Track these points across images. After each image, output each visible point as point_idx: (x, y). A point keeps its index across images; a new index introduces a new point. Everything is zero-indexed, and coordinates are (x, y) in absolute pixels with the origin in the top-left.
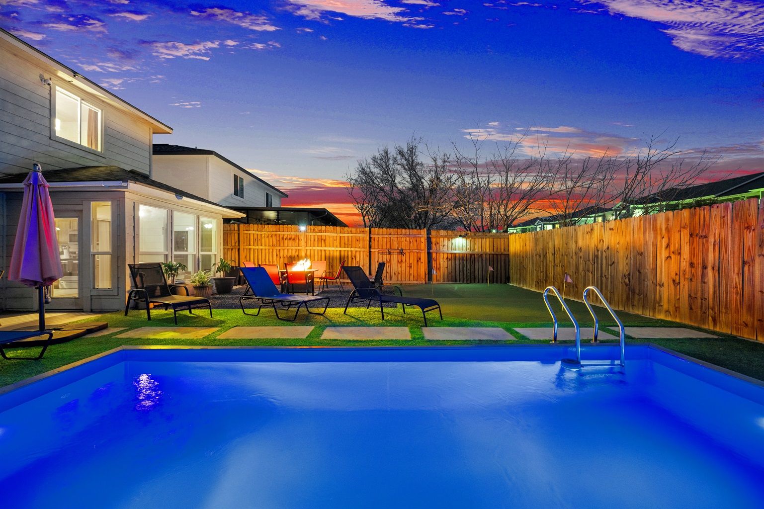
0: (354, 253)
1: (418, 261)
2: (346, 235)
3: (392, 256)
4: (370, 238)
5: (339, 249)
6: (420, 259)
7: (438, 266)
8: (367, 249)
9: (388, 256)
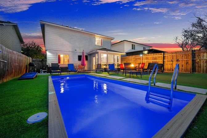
0: (158, 62)
1: (186, 64)
2: (155, 56)
3: (173, 62)
4: (164, 56)
5: (152, 61)
6: (188, 63)
7: (199, 66)
8: (162, 60)
9: (172, 62)
